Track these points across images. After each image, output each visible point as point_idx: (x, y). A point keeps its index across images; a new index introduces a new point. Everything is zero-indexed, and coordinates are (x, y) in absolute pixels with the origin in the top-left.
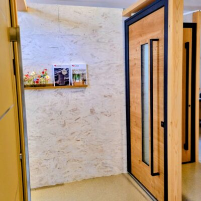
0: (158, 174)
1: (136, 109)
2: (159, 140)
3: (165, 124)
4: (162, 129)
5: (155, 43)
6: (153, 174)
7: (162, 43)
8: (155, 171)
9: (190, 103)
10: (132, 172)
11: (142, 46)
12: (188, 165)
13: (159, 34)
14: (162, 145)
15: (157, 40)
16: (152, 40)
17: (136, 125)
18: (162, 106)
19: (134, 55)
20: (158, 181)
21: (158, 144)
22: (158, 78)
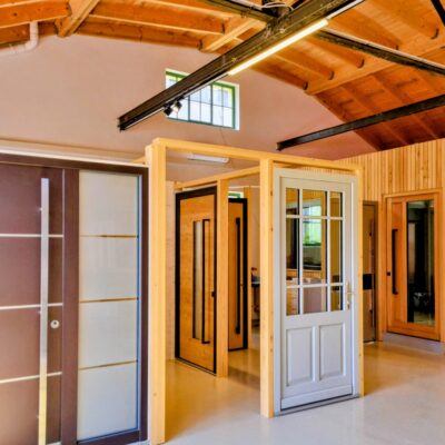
0: (208, 343)
1: (186, 284)
2: (209, 310)
3: (214, 294)
4: (212, 299)
5: (206, 223)
6: (204, 342)
7: (212, 223)
8: (206, 340)
9: (242, 282)
10: (181, 356)
11: (195, 223)
12: (240, 353)
13: (210, 215)
14: (212, 313)
15: (208, 220)
16: (204, 221)
17: (188, 302)
18: (212, 278)
19: (186, 230)
20: (208, 349)
21: (209, 313)
22: (209, 253)
